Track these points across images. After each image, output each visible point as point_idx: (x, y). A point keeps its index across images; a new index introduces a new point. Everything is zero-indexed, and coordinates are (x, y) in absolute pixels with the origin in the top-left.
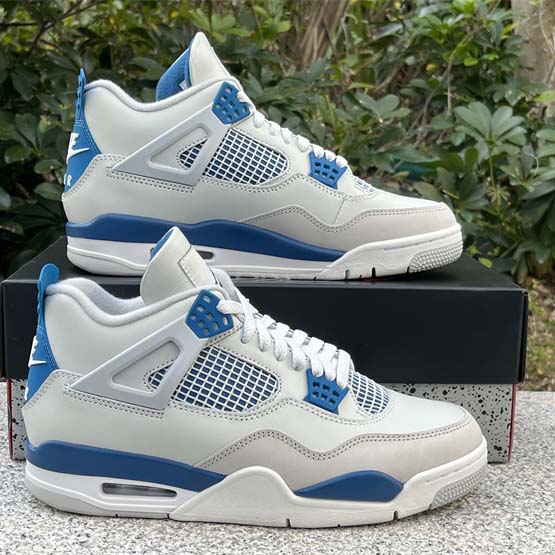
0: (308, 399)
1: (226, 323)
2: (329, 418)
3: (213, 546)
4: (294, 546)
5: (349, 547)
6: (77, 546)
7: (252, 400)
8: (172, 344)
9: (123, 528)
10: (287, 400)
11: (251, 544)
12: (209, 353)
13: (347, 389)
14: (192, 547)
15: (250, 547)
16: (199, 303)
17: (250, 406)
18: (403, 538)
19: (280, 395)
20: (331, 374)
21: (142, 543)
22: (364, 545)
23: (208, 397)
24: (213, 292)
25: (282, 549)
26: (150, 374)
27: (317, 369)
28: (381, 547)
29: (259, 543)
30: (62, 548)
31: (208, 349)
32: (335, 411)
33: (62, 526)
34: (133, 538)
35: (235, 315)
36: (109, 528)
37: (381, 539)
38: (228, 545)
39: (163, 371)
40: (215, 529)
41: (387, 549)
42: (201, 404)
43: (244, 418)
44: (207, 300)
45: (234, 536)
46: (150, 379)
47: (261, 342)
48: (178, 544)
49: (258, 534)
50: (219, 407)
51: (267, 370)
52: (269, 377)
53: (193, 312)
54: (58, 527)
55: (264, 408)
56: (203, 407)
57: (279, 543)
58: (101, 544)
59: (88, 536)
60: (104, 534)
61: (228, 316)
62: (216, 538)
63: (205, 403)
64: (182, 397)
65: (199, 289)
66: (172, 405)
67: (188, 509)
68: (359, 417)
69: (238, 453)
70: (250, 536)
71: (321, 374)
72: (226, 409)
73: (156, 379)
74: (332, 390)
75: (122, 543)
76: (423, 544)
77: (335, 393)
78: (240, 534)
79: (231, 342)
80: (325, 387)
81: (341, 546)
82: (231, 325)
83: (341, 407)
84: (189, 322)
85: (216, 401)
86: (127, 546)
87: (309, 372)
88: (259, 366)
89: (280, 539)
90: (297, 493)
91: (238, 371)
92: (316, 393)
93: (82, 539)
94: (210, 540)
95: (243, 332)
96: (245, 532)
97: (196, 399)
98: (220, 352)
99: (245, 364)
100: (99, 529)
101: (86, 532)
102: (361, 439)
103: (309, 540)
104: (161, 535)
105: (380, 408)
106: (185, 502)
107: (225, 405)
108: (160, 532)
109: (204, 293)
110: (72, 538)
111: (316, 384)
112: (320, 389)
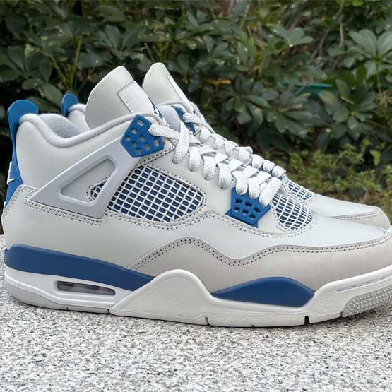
0: (230, 213)
1: (157, 145)
2: (248, 230)
3: (165, 363)
4: (244, 361)
5: (298, 362)
6: (32, 365)
7: (179, 212)
9: (79, 348)
10: (209, 214)
11: (202, 360)
12: (143, 171)
13: (269, 207)
14: (145, 363)
15: (201, 362)
16: (132, 127)
17: (176, 217)
18: (349, 353)
19: (204, 209)
20: (254, 192)
21: (97, 361)
22: (312, 359)
23: (140, 208)
24: (146, 117)
25: (233, 365)
26: (92, 188)
27: (241, 186)
28: (329, 361)
29: (210, 359)
30: (18, 367)
31: (142, 167)
32: (255, 224)
33: (20, 347)
34: (88, 357)
35: (168, 139)
36: (66, 348)
37: (328, 354)
38: (180, 361)
39: (101, 185)
40: (167, 347)
41: (336, 363)
42: (134, 215)
43: (170, 227)
44: (141, 124)
45: (186, 353)
46: (92, 193)
47: (191, 162)
48: (131, 361)
49: (209, 351)
50: (149, 217)
51: (195, 187)
52: (196, 193)
53: (127, 135)
54: (16, 348)
55: (191, 218)
56: (135, 217)
57: (229, 358)
58: (56, 363)
59: (44, 355)
60: (60, 354)
61: (158, 138)
62: (168, 355)
63: (137, 213)
64: (118, 208)
65: (133, 115)
66: (109, 214)
68: (278, 231)
69: (163, 256)
70: (200, 353)
71: (245, 192)
72: (155, 219)
73: (94, 192)
74: (253, 207)
75: (76, 361)
76: (370, 358)
77: (256, 209)
78: (191, 351)
79: (163, 163)
80: (247, 204)
81: (289, 360)
82: (161, 148)
83: (260, 223)
84: (123, 142)
85: (147, 212)
86: (81, 364)
87: (234, 189)
88: (188, 183)
89: (230, 355)
92: (237, 209)
93: (38, 358)
94: (162, 357)
95: (175, 153)
96: (195, 350)
97: (130, 210)
99: (174, 181)
100: (56, 349)
101: (43, 352)
102: (275, 249)
103: (258, 356)
104: (115, 353)
105: (304, 223)
106: (121, 299)
107: (154, 216)
108: (114, 351)
109: (138, 118)
110: (29, 358)
111: (238, 201)
112: (242, 206)
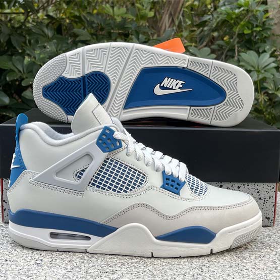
0: (163, 187)
1: (118, 144)
2: (175, 197)
3: (110, 266)
4: (155, 266)
5: (186, 267)
6: (35, 266)
7: (132, 187)
8: (88, 156)
9: (61, 257)
10: (152, 187)
11: (132, 265)
12: (109, 161)
13: (185, 182)
14: (99, 267)
15: (131, 266)
16: (103, 133)
17: (131, 190)
18: (216, 264)
19: (148, 185)
20: (176, 174)
21: (72, 264)
22: (194, 266)
23: (108, 185)
24: (111, 128)
25: (149, 268)
26: (76, 172)
27: (168, 171)
28: (203, 268)
29: (136, 265)
30: (27, 267)
31: (108, 159)
32: (178, 194)
33: (27, 255)
34: (66, 262)
35: (123, 141)
36: (54, 257)
37: (204, 264)
38: (119, 266)
39: (83, 171)
40: (112, 258)
41: (207, 269)
42: (104, 189)
43: (128, 197)
44: (108, 132)
45: (122, 261)
46: (76, 175)
47: (138, 155)
48: (91, 265)
49: (136, 261)
50: (114, 190)
51: (141, 171)
52: (142, 174)
53: (100, 138)
54: (25, 256)
55: (139, 191)
56: (105, 191)
57: (147, 265)
58: (49, 265)
59: (41, 260)
60: (50, 260)
61: (119, 141)
62: (112, 262)
63: (106, 188)
64: (94, 185)
65: (103, 126)
66: (89, 189)
67: (97, 247)
68: (191, 197)
69: (124, 216)
70: (131, 261)
71: (170, 173)
72: (118, 192)
73: (79, 175)
74: (176, 183)
75: (60, 264)
76: (227, 266)
77: (178, 184)
78: (126, 260)
79: (121, 156)
80: (173, 181)
81: (181, 267)
82: (121, 146)
83: (181, 192)
84: (98, 143)
85: (113, 187)
86: (63, 266)
87: (164, 172)
88: (136, 168)
89: (148, 263)
90: (157, 238)
91: (125, 171)
92: (167, 184)
93: (38, 262)
94: (109, 263)
95: (128, 150)
96: (128, 260)
97: (102, 186)
98: (115, 161)
99: (128, 167)
100: (48, 257)
101: (40, 258)
102: (192, 209)
103: (164, 264)
104: (82, 261)
105: (203, 193)
106: (95, 243)
107: (117, 189)
108: (82, 259)
109: (106, 128)
110: (33, 262)
111: (167, 179)
112: (170, 182)
